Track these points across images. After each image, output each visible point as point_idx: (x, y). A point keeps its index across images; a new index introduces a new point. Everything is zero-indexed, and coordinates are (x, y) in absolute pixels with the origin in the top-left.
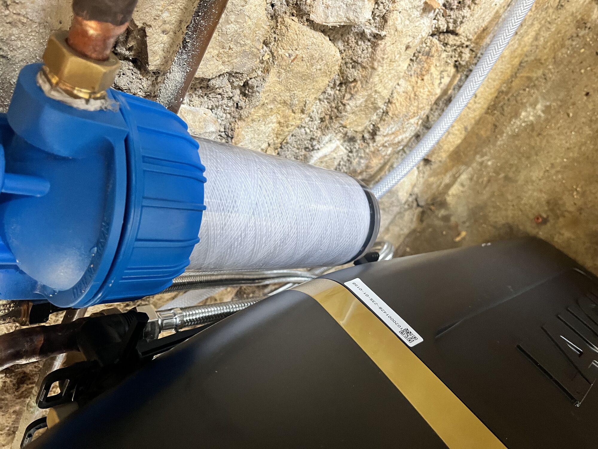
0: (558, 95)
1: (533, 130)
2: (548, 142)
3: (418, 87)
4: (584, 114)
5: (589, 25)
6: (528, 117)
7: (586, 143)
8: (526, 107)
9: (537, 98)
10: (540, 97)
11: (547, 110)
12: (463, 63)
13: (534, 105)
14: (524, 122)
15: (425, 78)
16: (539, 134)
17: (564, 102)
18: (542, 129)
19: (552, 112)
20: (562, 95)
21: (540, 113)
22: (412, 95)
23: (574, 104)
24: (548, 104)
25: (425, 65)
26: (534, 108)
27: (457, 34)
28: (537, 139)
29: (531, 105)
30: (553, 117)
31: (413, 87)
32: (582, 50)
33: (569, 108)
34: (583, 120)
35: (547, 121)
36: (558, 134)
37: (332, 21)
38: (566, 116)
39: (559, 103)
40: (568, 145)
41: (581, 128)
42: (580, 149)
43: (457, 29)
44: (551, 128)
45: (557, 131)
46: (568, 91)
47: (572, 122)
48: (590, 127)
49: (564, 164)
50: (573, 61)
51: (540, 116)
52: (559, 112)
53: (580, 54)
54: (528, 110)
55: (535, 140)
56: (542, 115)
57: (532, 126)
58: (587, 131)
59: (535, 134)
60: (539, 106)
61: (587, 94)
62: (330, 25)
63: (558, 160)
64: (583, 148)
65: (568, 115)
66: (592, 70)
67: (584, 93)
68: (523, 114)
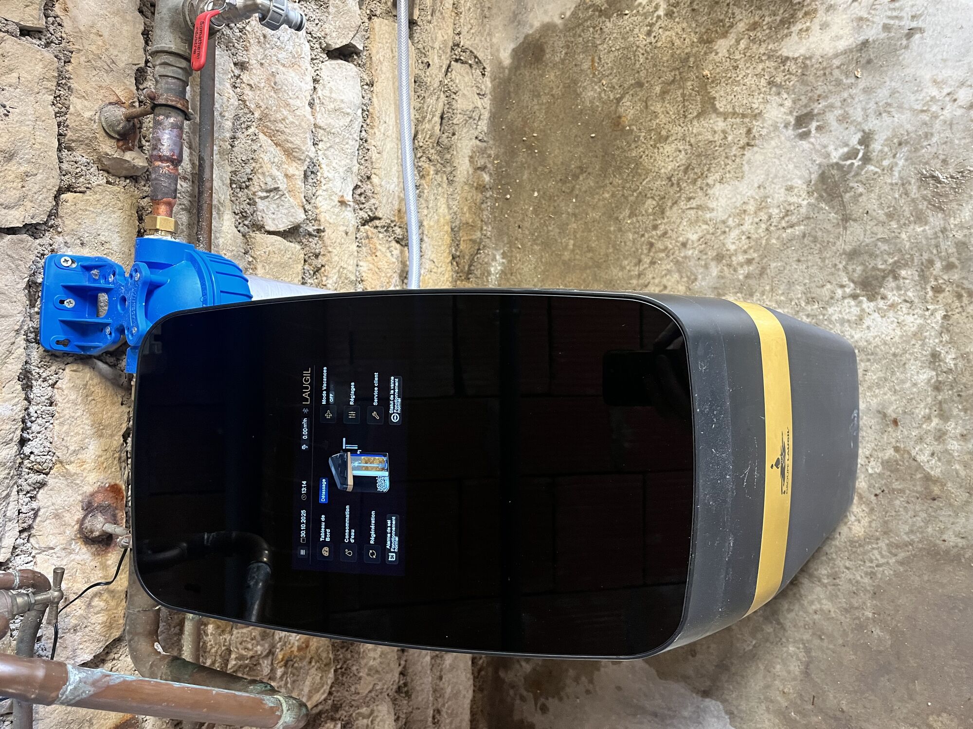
0: (503, 242)
1: (506, 275)
2: (520, 274)
3: (377, 262)
4: (527, 240)
5: (487, 186)
6: (496, 269)
7: (542, 256)
8: (490, 264)
9: (492, 253)
10: (494, 252)
11: (504, 255)
12: (400, 237)
13: (494, 259)
14: (497, 274)
15: (377, 254)
16: (512, 274)
17: (510, 242)
18: (510, 269)
19: (509, 254)
20: (505, 239)
21: (501, 260)
22: (377, 270)
23: (517, 239)
24: (502, 251)
25: (371, 246)
26: (496, 261)
27: (380, 219)
28: (513, 277)
29: (493, 260)
30: (512, 256)
31: (373, 264)
32: (497, 204)
33: (515, 244)
34: (530, 243)
35: (510, 262)
36: (523, 264)
37: (281, 228)
38: (518, 250)
39: (508, 245)
40: (533, 266)
41: (532, 249)
42: (542, 262)
43: (376, 214)
44: (516, 264)
45: (521, 263)
46: (508, 234)
47: (524, 251)
48: (536, 244)
49: (540, 279)
50: (497, 215)
51: (503, 263)
52: (512, 251)
53: (497, 208)
54: (493, 264)
55: (513, 279)
56: (504, 261)
57: (503, 272)
58: (537, 248)
59: (509, 276)
60: (498, 257)
61: (519, 227)
62: (281, 230)
63: (536, 280)
64: (543, 260)
65: (519, 248)
66: (511, 211)
67: (517, 228)
68: (492, 269)
